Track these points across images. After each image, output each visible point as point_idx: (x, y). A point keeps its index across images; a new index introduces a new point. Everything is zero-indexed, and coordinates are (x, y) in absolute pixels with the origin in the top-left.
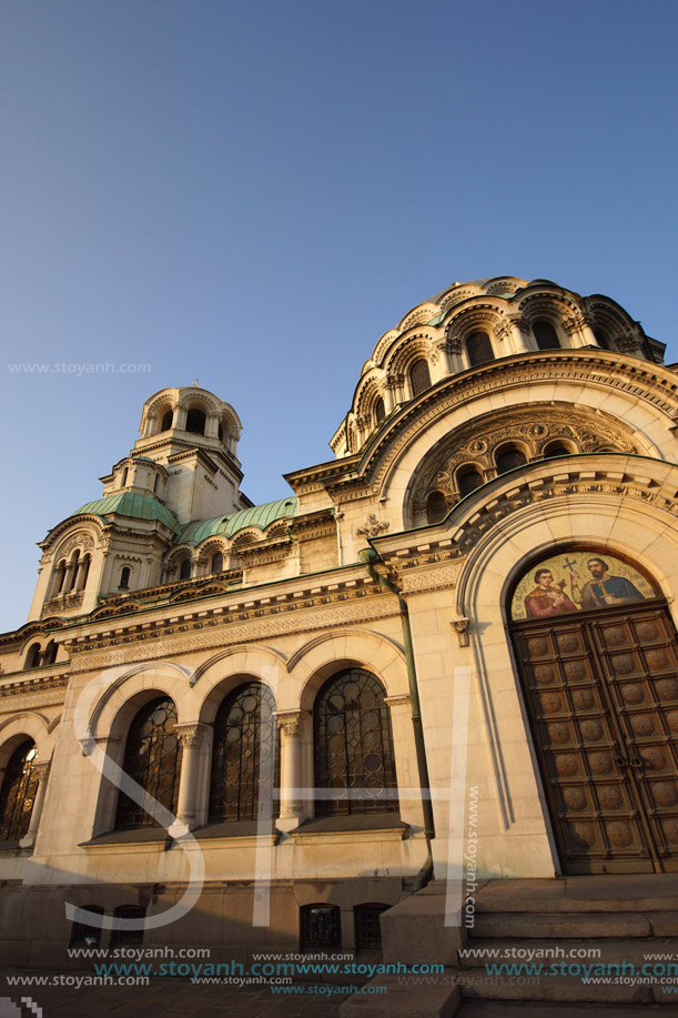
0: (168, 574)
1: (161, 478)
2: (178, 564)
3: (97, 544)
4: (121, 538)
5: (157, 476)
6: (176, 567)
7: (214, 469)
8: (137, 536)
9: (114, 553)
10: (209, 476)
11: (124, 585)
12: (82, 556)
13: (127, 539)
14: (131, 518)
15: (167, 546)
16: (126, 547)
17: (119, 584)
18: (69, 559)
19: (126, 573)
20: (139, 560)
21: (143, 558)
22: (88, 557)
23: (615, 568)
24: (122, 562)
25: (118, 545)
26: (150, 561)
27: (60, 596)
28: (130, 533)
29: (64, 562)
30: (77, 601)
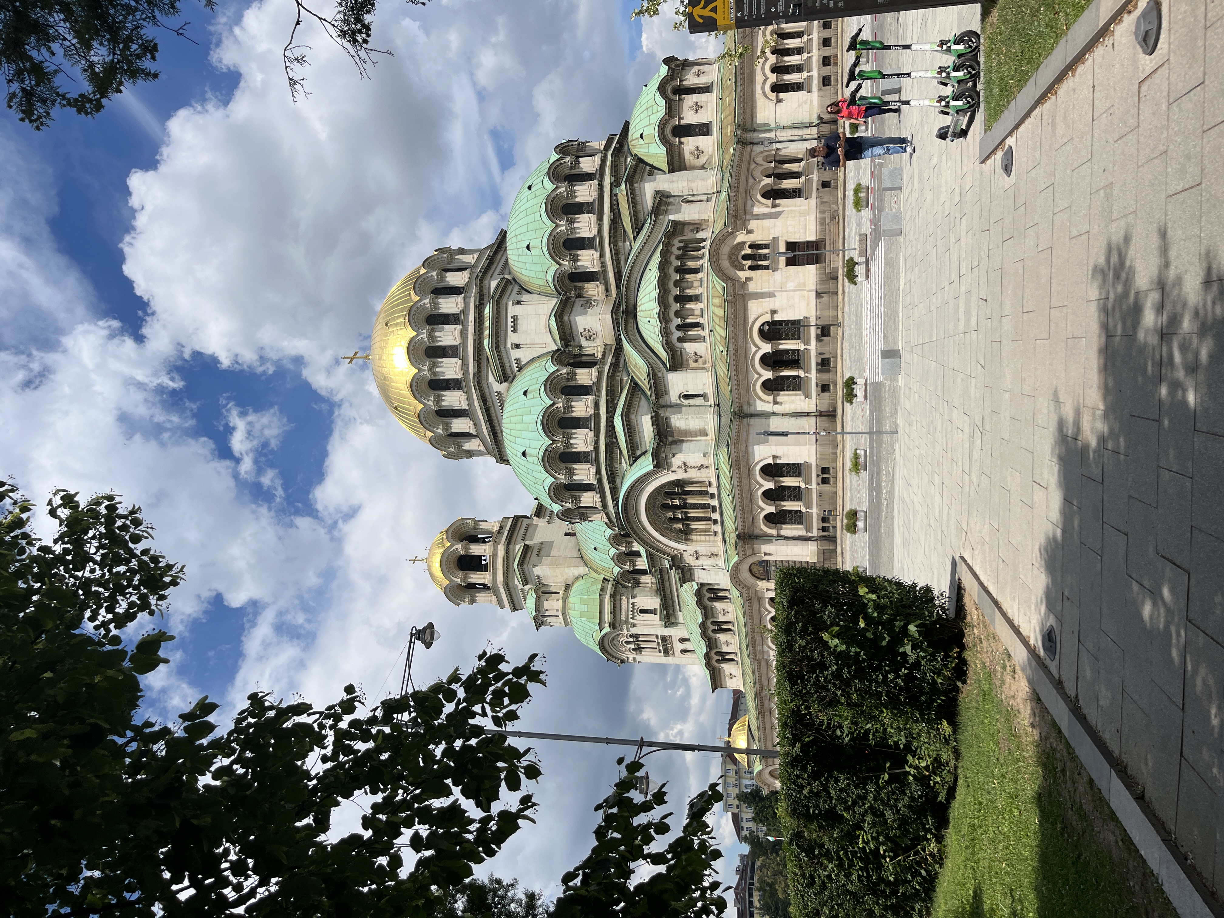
0: (640, 583)
1: (544, 589)
2: (632, 578)
3: (624, 631)
4: (619, 618)
5: (543, 593)
6: (634, 579)
8: (614, 607)
9: (631, 620)
10: (535, 552)
11: (653, 612)
12: (631, 639)
13: (619, 613)
14: (601, 614)
16: (624, 614)
17: (653, 616)
18: (632, 646)
19: (643, 611)
20: (633, 604)
21: (631, 601)
22: (631, 636)
24: (636, 615)
25: (624, 617)
26: (634, 597)
27: (661, 647)
28: (614, 612)
29: (633, 649)
30: (664, 639)
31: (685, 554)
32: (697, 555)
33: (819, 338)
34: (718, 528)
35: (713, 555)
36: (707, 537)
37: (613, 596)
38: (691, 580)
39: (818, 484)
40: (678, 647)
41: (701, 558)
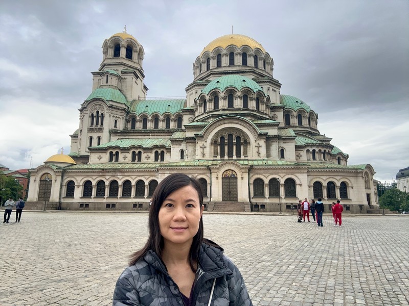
0: (128, 122)
2: (131, 119)
3: (106, 111)
4: (114, 110)
6: (130, 121)
7: (137, 77)
8: (119, 109)
9: (112, 115)
10: (136, 80)
11: (115, 126)
12: (100, 114)
13: (116, 110)
14: (116, 102)
15: (128, 113)
16: (116, 113)
17: (114, 126)
18: (95, 114)
19: (116, 121)
21: (121, 117)
22: (102, 114)
23: (234, 173)
24: (114, 118)
25: (113, 112)
26: (123, 118)
27: (93, 127)
28: (117, 108)
29: (93, 114)
30: (101, 130)
31: (203, 142)
32: (203, 147)
33: (345, 205)
34: (219, 157)
35: (204, 155)
36: (213, 153)
37: (124, 110)
38: (173, 144)
39: (286, 204)
40: (95, 136)
41: (202, 149)
